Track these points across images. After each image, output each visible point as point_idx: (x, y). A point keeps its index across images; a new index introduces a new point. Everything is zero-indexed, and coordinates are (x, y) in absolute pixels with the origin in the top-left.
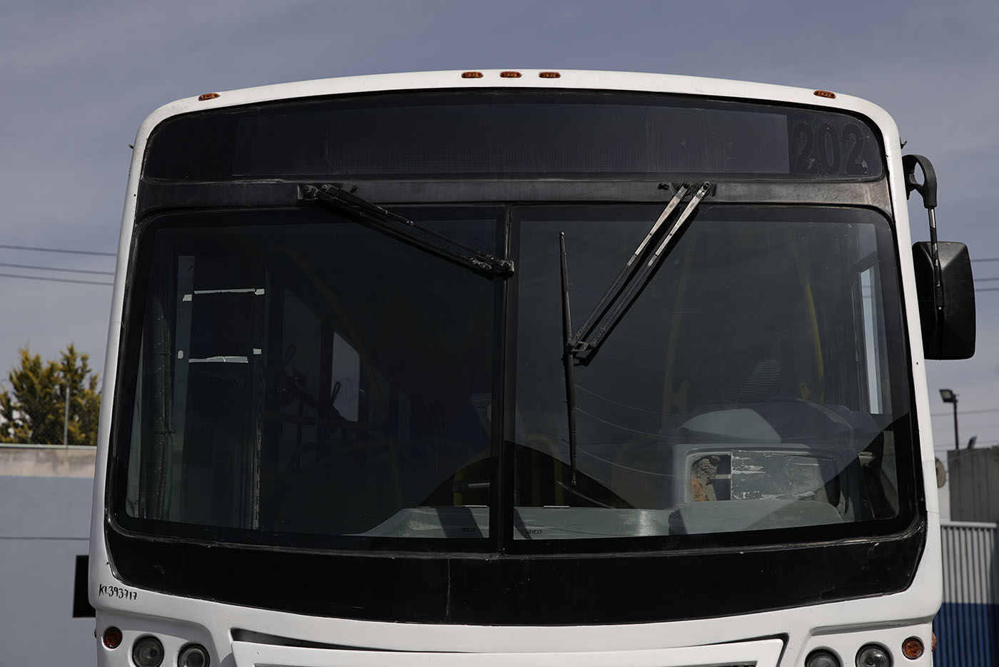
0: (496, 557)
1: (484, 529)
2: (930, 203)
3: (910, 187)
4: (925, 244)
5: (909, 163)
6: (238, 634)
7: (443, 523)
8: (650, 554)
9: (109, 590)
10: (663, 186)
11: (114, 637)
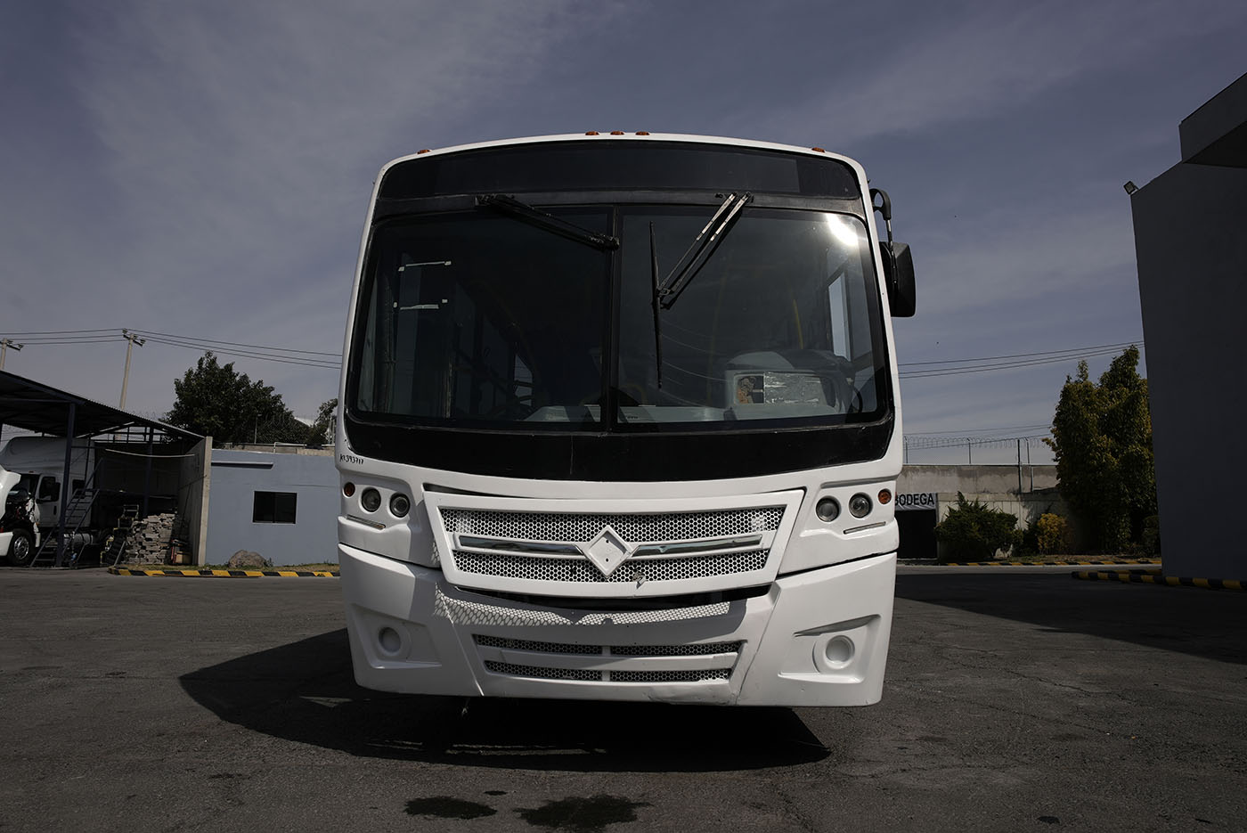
0: (606, 435)
1: (597, 419)
2: (886, 218)
3: (875, 209)
4: (885, 243)
5: (873, 193)
6: (428, 487)
7: (569, 417)
8: (713, 433)
9: (346, 458)
10: (718, 196)
11: (351, 490)
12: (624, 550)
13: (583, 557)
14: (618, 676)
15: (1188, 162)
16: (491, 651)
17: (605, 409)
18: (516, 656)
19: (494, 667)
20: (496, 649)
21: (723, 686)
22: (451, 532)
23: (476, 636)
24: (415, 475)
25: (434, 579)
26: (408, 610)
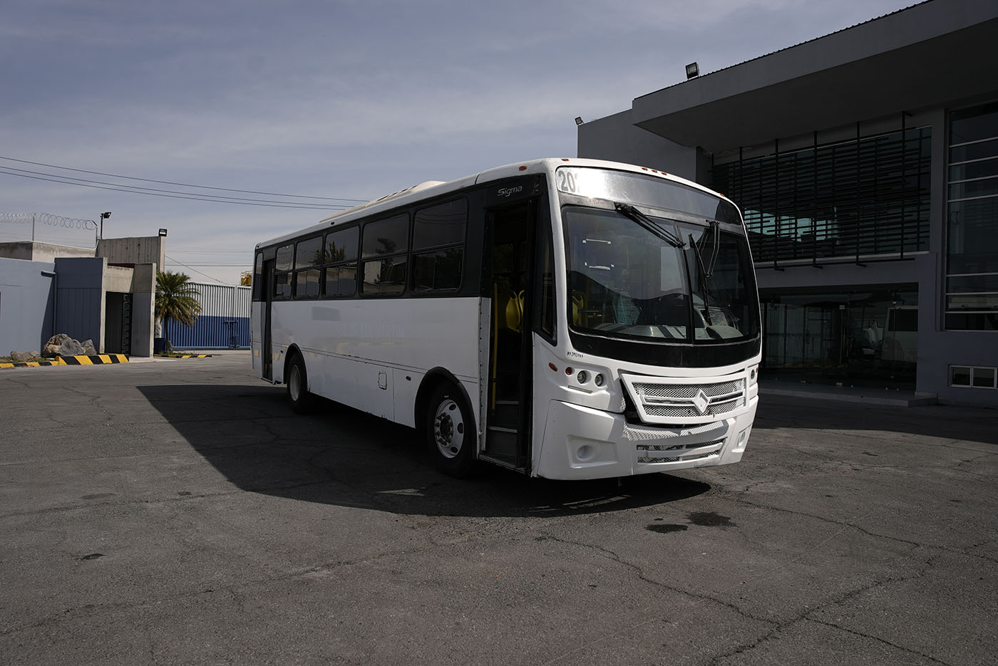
6: (622, 371)
10: (707, 221)
11: (569, 371)
12: (706, 400)
13: (693, 405)
14: (685, 458)
15: (635, 125)
16: (642, 453)
17: (691, 333)
18: (653, 453)
19: (641, 461)
20: (645, 451)
21: (717, 458)
22: (639, 395)
23: (638, 446)
24: (614, 365)
25: (622, 419)
26: (608, 436)
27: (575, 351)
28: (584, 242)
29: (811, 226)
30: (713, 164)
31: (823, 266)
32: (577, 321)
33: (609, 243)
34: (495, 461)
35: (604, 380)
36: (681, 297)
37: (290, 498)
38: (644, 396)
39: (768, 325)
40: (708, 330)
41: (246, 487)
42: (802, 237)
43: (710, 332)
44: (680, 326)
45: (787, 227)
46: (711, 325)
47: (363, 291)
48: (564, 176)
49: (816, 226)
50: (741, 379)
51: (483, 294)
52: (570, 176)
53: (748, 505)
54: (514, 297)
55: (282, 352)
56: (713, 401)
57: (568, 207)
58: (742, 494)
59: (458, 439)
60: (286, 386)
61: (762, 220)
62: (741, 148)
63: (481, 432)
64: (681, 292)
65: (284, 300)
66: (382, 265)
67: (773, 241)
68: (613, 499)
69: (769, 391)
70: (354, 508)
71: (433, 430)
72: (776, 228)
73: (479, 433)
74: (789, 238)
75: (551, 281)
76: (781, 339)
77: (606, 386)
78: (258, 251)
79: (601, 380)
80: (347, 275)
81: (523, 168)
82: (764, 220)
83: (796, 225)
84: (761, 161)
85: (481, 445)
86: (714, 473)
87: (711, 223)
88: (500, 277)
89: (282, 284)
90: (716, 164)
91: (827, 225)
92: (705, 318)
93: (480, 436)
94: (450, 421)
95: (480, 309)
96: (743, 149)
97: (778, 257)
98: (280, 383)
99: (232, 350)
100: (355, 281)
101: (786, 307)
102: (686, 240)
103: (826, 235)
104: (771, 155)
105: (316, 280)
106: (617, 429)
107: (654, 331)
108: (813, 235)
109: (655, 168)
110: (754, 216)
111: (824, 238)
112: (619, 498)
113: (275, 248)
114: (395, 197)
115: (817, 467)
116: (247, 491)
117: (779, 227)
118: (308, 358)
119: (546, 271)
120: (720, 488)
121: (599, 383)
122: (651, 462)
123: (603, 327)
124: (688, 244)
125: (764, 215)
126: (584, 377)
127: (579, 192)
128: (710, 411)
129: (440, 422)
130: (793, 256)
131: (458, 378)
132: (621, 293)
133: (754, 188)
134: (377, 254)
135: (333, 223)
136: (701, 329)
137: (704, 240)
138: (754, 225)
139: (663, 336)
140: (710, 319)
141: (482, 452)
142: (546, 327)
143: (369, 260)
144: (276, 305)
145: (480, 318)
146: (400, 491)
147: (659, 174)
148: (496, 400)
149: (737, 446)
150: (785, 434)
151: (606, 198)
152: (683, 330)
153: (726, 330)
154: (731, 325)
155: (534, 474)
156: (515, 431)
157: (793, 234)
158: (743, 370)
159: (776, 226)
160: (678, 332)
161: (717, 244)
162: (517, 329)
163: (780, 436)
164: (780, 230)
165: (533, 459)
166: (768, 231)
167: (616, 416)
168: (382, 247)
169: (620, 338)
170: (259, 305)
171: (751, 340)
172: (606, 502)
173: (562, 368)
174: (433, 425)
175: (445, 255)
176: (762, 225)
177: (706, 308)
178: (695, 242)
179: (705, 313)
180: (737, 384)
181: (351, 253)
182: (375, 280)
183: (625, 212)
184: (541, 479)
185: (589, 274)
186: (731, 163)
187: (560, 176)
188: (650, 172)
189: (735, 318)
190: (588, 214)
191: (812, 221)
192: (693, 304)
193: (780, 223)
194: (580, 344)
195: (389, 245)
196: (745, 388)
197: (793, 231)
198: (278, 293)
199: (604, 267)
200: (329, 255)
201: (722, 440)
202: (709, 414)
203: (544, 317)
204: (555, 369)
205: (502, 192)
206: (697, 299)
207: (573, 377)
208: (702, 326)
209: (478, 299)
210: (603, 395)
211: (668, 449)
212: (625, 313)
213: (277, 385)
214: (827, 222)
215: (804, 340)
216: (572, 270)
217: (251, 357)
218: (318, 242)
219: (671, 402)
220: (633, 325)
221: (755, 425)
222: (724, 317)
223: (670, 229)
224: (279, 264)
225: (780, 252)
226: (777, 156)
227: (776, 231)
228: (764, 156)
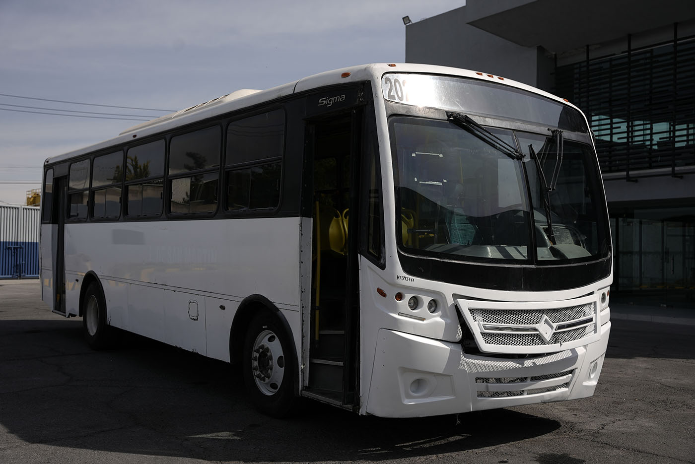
0: (533, 266)
10: (548, 129)
11: (399, 296)
12: (552, 327)
13: (537, 332)
14: (530, 392)
15: (468, 23)
16: (482, 386)
17: (532, 253)
18: (494, 387)
19: (481, 395)
20: (485, 384)
21: (566, 391)
22: (476, 323)
23: (477, 379)
24: (448, 289)
25: (459, 349)
26: (444, 367)
27: (405, 275)
28: (414, 155)
29: (669, 132)
30: (556, 65)
31: (684, 175)
32: (407, 242)
33: (441, 156)
34: (320, 397)
35: (438, 307)
36: (521, 214)
37: (86, 447)
38: (482, 323)
39: (620, 243)
40: (552, 249)
41: (32, 439)
42: (658, 144)
43: (554, 251)
44: (520, 245)
45: (641, 133)
46: (554, 243)
47: (170, 211)
48: (391, 83)
49: (674, 131)
50: (591, 304)
51: (304, 214)
52: (397, 84)
53: (605, 446)
54: (337, 217)
55: (77, 280)
56: (560, 327)
57: (396, 118)
58: (597, 432)
59: (278, 373)
60: (81, 319)
61: (611, 126)
62: (588, 46)
63: (303, 365)
64: (521, 208)
65: (80, 221)
66: (191, 182)
67: (624, 149)
68: (451, 439)
69: (624, 316)
70: (160, 457)
71: (251, 363)
72: (628, 135)
73: (301, 366)
74: (644, 146)
75: (378, 197)
76: (636, 258)
77: (440, 313)
78: (48, 167)
79: (434, 306)
80: (152, 193)
81: (345, 75)
82: (614, 126)
83: (651, 131)
84: (611, 60)
85: (303, 379)
86: (563, 408)
87: (553, 132)
88: (323, 195)
89: (77, 204)
90: (558, 65)
91: (688, 129)
92: (548, 236)
93: (303, 371)
94: (269, 354)
95: (301, 230)
96: (590, 48)
97: (631, 166)
98: (74, 316)
99: (17, 279)
100: (162, 200)
101: (641, 223)
102: (525, 151)
103: (687, 141)
104: (623, 53)
105: (117, 199)
106: (453, 360)
107: (491, 252)
108: (672, 140)
109: (491, 73)
110: (603, 122)
111: (684, 144)
112: (458, 438)
113: (67, 164)
114: (205, 107)
115: (684, 403)
116: (34, 442)
117: (632, 134)
118: (108, 287)
119: (373, 187)
120: (572, 426)
121: (433, 309)
122: (492, 396)
123: (436, 247)
124: (528, 155)
125: (615, 120)
126: (415, 303)
127: (407, 100)
128: (556, 339)
129: (258, 355)
130: (648, 165)
131: (278, 306)
132: (456, 210)
133: (602, 91)
134: (186, 171)
135: (135, 136)
136: (544, 249)
137: (546, 150)
138: (603, 132)
139: (501, 257)
140: (553, 237)
141: (306, 388)
142: (373, 249)
143: (177, 177)
144: (69, 228)
145: (301, 240)
146: (214, 434)
147: (495, 79)
148: (320, 329)
149: (589, 378)
150: (644, 365)
151: (437, 107)
152: (524, 250)
153: (572, 249)
154: (577, 243)
155: (362, 412)
156: (341, 364)
157: (648, 140)
158: (592, 293)
159: (628, 132)
160: (519, 252)
161: (560, 155)
162: (341, 251)
163: (639, 367)
164: (633, 137)
165: (361, 395)
166: (618, 139)
167: (452, 346)
168: (191, 162)
169: (455, 260)
170: (49, 228)
171: (600, 260)
172: (443, 442)
173: (391, 293)
174: (250, 359)
175: (261, 171)
176: (611, 131)
177: (550, 225)
178: (536, 152)
179: (548, 231)
180: (586, 309)
181: (156, 169)
182: (184, 199)
183: (458, 121)
184: (371, 417)
185: (419, 191)
186: (577, 64)
187: (386, 83)
188: (485, 76)
189: (581, 236)
190: (418, 124)
191: (671, 125)
192: (534, 221)
193: (632, 129)
194: (411, 267)
195: (199, 161)
196: (595, 312)
197: (648, 137)
198: (71, 214)
199: (435, 183)
200: (130, 171)
201: (571, 372)
202: (555, 342)
203: (371, 238)
204: (384, 295)
205: (323, 101)
206: (538, 216)
207: (404, 304)
208: (544, 245)
209: (297, 220)
210: (437, 323)
211: (510, 382)
212: (459, 233)
213: (72, 319)
214: (688, 126)
215: (662, 259)
216: (401, 186)
217: (39, 287)
218: (118, 157)
219: (512, 329)
220: (469, 245)
221: (608, 355)
222: (569, 235)
223: (507, 139)
224: (73, 180)
225: (633, 161)
226: (629, 53)
227: (628, 138)
228: (614, 54)
